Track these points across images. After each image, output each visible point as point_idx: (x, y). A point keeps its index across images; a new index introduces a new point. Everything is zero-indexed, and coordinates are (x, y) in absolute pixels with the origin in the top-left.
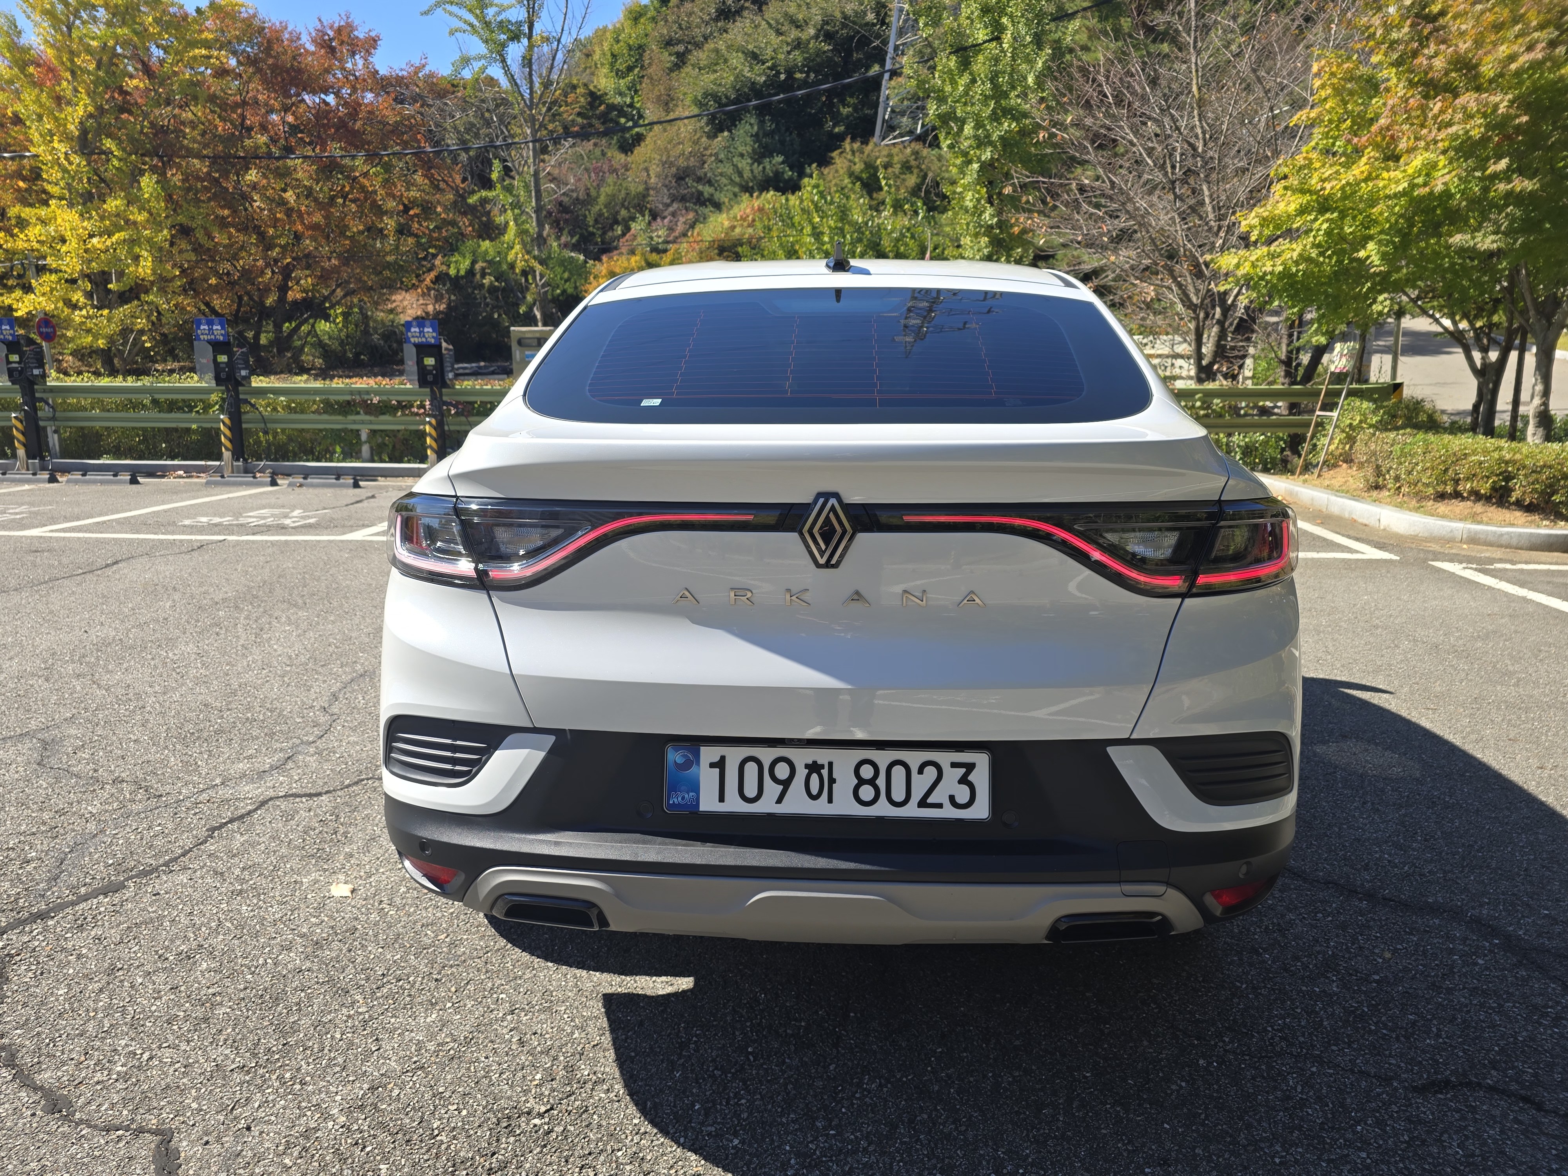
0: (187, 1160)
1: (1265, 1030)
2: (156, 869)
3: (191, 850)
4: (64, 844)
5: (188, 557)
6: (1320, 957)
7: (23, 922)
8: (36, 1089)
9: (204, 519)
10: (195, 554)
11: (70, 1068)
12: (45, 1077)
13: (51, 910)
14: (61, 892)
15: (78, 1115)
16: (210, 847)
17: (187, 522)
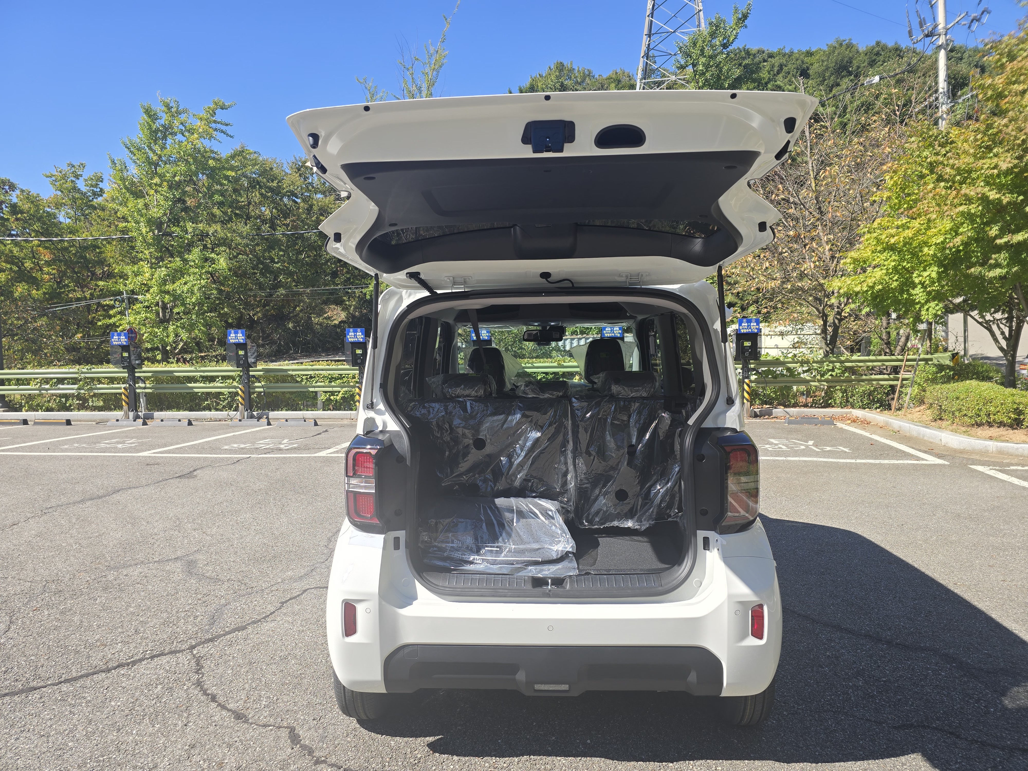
0: (304, 738)
1: (820, 701)
2: (259, 621)
3: (274, 612)
4: (211, 608)
5: (232, 467)
6: (855, 670)
7: (203, 643)
8: (229, 710)
9: (235, 445)
10: (237, 465)
11: (241, 702)
12: (231, 706)
13: (215, 637)
14: (217, 630)
15: (250, 721)
16: (284, 610)
17: (226, 447)
